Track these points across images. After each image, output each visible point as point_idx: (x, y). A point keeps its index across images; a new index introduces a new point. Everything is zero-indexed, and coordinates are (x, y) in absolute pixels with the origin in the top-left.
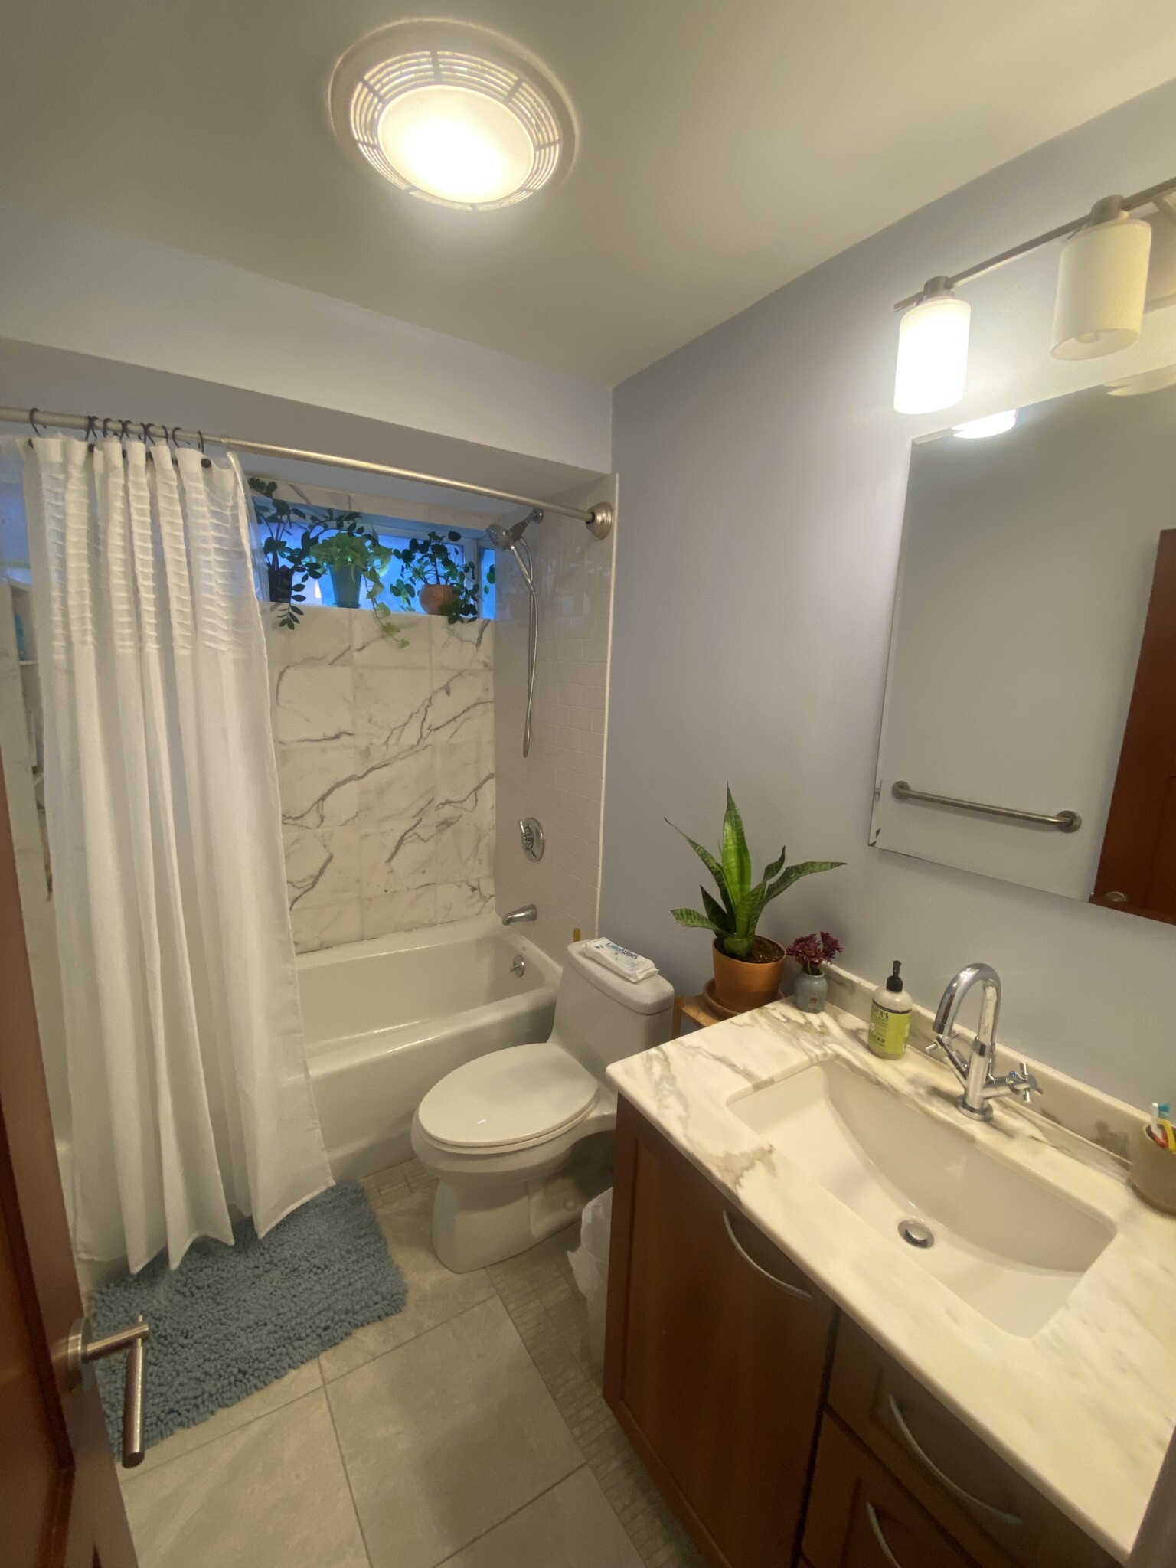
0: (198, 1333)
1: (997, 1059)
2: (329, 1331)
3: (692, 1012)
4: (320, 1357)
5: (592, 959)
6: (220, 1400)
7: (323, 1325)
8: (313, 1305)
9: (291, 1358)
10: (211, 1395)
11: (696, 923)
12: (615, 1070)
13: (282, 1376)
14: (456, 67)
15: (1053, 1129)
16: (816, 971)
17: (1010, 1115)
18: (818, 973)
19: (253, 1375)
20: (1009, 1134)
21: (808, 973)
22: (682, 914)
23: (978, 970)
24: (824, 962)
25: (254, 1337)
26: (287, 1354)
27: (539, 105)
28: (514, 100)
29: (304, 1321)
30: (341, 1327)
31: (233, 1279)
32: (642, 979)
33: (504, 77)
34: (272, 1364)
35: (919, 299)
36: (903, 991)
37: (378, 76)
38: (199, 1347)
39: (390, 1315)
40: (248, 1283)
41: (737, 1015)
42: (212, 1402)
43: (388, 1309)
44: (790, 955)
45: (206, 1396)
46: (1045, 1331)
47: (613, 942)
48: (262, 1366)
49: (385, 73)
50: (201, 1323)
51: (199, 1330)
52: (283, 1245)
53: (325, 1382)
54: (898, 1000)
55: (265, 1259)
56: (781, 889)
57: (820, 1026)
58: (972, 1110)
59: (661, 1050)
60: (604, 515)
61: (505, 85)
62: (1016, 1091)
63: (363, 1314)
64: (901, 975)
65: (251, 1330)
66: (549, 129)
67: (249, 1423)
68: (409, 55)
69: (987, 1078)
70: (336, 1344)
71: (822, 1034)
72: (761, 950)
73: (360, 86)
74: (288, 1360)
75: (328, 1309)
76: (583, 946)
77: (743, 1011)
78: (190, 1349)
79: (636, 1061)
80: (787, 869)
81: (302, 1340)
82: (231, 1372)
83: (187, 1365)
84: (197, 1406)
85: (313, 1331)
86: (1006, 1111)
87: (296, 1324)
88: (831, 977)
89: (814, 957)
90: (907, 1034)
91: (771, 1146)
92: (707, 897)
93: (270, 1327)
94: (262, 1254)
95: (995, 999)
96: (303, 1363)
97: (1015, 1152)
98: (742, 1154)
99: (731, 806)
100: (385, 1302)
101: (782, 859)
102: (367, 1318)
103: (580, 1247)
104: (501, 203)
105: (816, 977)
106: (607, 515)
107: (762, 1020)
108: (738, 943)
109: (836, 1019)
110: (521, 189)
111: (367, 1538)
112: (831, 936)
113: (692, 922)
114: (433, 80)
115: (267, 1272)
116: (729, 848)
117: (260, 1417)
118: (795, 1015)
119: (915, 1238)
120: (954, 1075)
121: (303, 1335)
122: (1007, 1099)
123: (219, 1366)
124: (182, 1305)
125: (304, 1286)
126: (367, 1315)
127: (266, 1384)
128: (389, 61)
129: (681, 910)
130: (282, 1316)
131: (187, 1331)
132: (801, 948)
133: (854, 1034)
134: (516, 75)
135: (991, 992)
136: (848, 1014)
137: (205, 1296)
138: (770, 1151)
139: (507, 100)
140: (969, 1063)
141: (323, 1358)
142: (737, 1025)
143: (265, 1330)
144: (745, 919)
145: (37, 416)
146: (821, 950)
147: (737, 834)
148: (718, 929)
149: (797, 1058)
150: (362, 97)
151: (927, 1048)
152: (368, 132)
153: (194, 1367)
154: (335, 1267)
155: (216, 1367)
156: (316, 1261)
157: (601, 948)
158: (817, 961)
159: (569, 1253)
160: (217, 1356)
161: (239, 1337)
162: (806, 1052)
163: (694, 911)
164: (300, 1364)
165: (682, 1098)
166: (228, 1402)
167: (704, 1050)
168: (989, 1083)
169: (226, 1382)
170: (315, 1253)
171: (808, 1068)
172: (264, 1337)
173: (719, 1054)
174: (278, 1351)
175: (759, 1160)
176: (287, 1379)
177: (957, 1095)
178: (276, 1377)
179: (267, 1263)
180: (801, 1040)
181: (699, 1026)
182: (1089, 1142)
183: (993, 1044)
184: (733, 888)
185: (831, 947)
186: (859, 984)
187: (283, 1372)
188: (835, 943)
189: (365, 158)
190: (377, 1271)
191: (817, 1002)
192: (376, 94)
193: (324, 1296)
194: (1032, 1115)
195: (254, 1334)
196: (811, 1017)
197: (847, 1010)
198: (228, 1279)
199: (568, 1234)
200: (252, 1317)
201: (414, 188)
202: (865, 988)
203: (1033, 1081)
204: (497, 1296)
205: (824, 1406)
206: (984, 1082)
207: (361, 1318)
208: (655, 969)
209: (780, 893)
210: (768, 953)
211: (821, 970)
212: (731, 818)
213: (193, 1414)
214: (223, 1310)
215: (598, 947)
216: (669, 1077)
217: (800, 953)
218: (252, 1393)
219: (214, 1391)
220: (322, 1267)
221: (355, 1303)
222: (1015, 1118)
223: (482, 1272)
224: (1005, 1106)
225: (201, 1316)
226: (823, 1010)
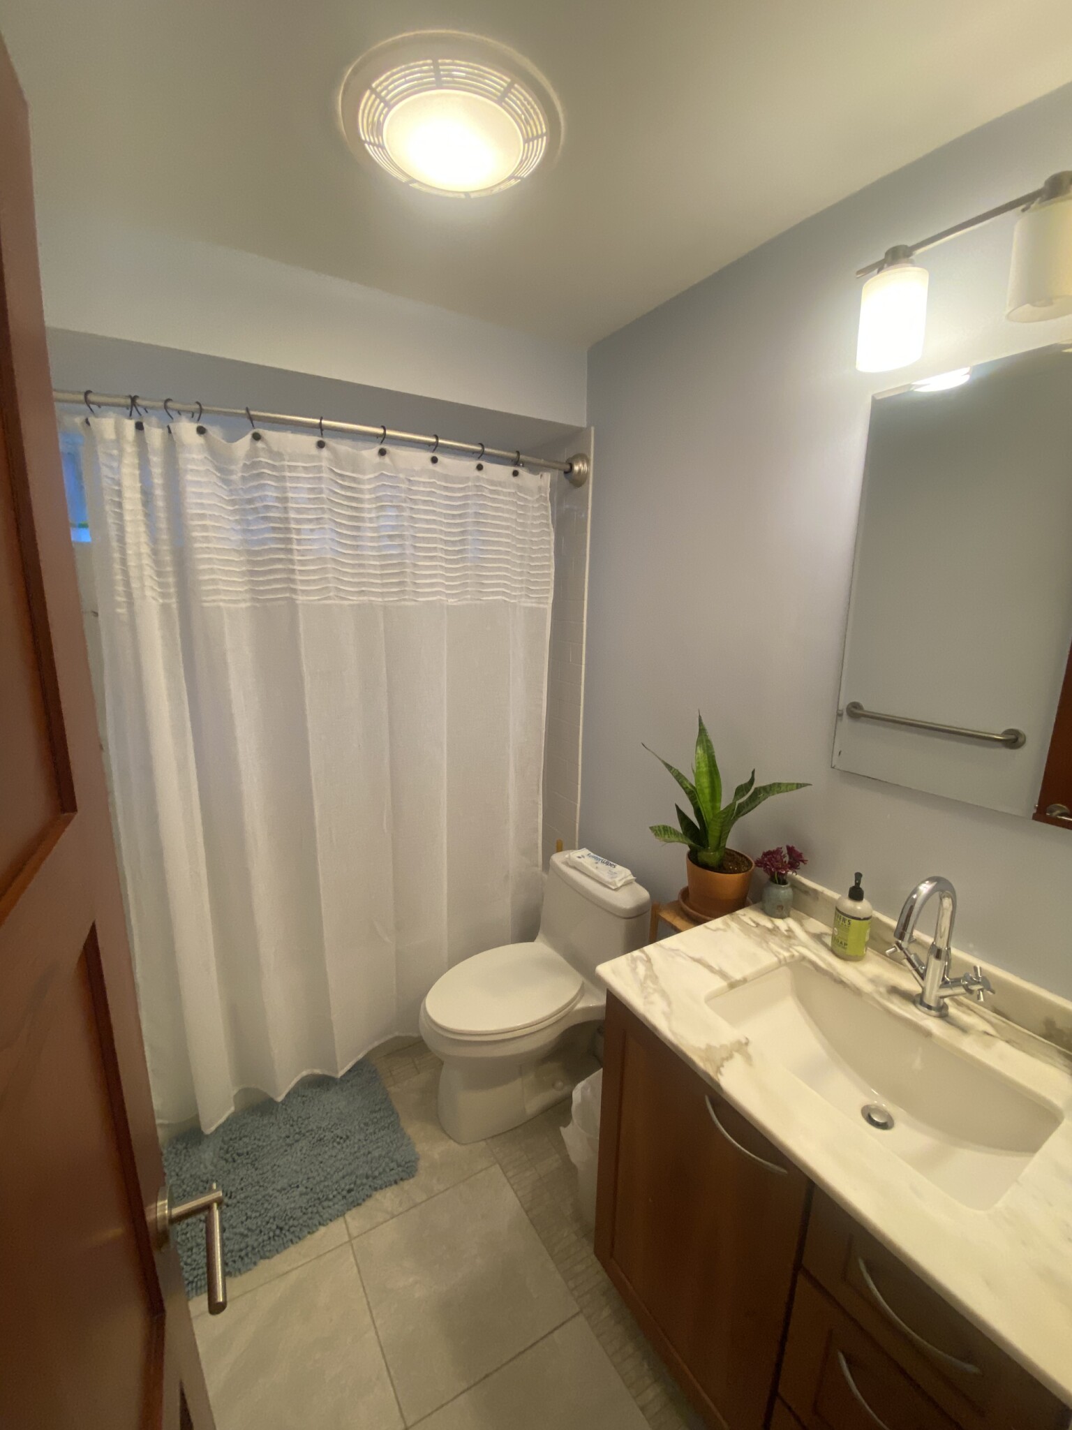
0: (240, 1194)
1: (953, 962)
2: (353, 1193)
3: (668, 916)
4: (346, 1215)
5: (575, 868)
6: (261, 1252)
7: (347, 1187)
8: (338, 1170)
9: (321, 1216)
10: (253, 1248)
11: (673, 838)
12: (604, 970)
13: (313, 1232)
14: (455, 73)
15: (1004, 1025)
16: (783, 881)
17: (964, 1012)
18: (785, 883)
19: (289, 1230)
20: (964, 1029)
21: (776, 883)
22: (660, 831)
23: (935, 883)
24: (790, 873)
25: (288, 1198)
26: (317, 1212)
27: (529, 103)
28: (507, 99)
29: (330, 1184)
30: (363, 1189)
31: (269, 1148)
32: (621, 886)
33: (497, 80)
34: (305, 1221)
35: (880, 266)
36: (864, 899)
37: (385, 84)
38: (242, 1206)
39: (405, 1179)
40: (282, 1150)
41: (710, 920)
42: (255, 1254)
43: (404, 1175)
44: (758, 866)
45: (249, 1249)
46: (1000, 1205)
47: (592, 852)
48: (296, 1223)
49: (391, 81)
50: (243, 1185)
51: (240, 1191)
52: (309, 1118)
53: (351, 1238)
54: (859, 908)
55: (295, 1130)
56: (749, 808)
57: (787, 931)
58: (929, 1007)
59: (644, 952)
60: (581, 465)
61: (499, 87)
62: (970, 992)
63: (381, 1179)
64: (862, 886)
65: (286, 1191)
66: (537, 123)
67: (287, 1273)
68: (412, 64)
69: (944, 979)
70: (359, 1204)
71: (789, 937)
72: (731, 862)
73: (368, 93)
74: (319, 1218)
75: (351, 1173)
76: (567, 856)
77: (716, 917)
78: (234, 1207)
79: (622, 961)
80: (756, 789)
81: (330, 1200)
82: (270, 1228)
83: (231, 1222)
84: (241, 1258)
85: (339, 1193)
86: (960, 1008)
87: (325, 1187)
88: (797, 886)
89: (780, 869)
90: (867, 938)
91: (747, 1039)
92: (681, 814)
93: (302, 1189)
94: (292, 1126)
95: (951, 908)
96: (331, 1220)
97: (969, 1046)
98: (722, 1046)
99: (702, 731)
100: (400, 1169)
101: (752, 781)
102: (385, 1182)
103: (571, 1124)
104: (492, 191)
105: (783, 886)
106: (583, 464)
107: (734, 925)
108: (711, 856)
109: (802, 925)
110: (510, 178)
111: (392, 1372)
112: (796, 849)
113: (669, 837)
114: (435, 85)
115: (297, 1141)
116: (701, 769)
117: (296, 1268)
118: (765, 922)
119: (878, 1120)
120: (912, 977)
121: (331, 1196)
122: (962, 998)
123: (259, 1223)
124: (225, 1169)
125: (329, 1154)
126: (385, 1179)
127: (300, 1239)
128: (395, 70)
129: (659, 826)
130: (311, 1180)
131: (231, 1193)
132: (769, 860)
133: (818, 937)
134: (510, 77)
135: (947, 902)
136: (811, 919)
137: (245, 1162)
138: (747, 1044)
139: (500, 101)
140: (927, 965)
141: (348, 1216)
142: (712, 930)
143: (297, 1193)
144: (717, 834)
145: (91, 397)
146: (787, 862)
147: (708, 757)
148: (692, 843)
149: (767, 959)
150: (370, 103)
151: (888, 951)
152: (375, 134)
153: (238, 1224)
154: (355, 1137)
155: (257, 1223)
156: (339, 1132)
157: (582, 858)
158: (784, 872)
159: (562, 1129)
160: (258, 1214)
161: (276, 1197)
162: (776, 954)
163: (670, 827)
164: (328, 1221)
165: (664, 995)
166: (267, 1254)
167: (683, 952)
168: (945, 984)
169: (266, 1237)
170: (337, 1125)
171: (777, 968)
172: (297, 1198)
173: (697, 956)
174: (310, 1210)
175: (737, 1051)
176: (318, 1235)
177: (914, 994)
178: (309, 1233)
179: (296, 1133)
180: (770, 943)
181: (677, 931)
182: (1038, 1037)
183: (949, 949)
184: (706, 807)
185: (796, 859)
186: (822, 893)
187: (314, 1229)
188: (800, 855)
189: (370, 156)
190: (391, 1142)
191: (784, 909)
192: (383, 100)
193: (347, 1162)
194: (985, 1012)
195: (288, 1195)
196: (779, 922)
197: (810, 915)
198: (263, 1147)
199: (560, 1111)
200: (286, 1181)
201: (415, 181)
202: (828, 897)
203: (986, 983)
204: (498, 1166)
205: (798, 1267)
206: (941, 983)
207: (379, 1182)
208: (632, 877)
209: (749, 811)
210: (738, 864)
211: (787, 880)
212: (703, 743)
213: (239, 1264)
214: (260, 1174)
215: (579, 857)
216: (652, 976)
217: (768, 865)
218: (288, 1247)
219: (256, 1244)
220: (344, 1137)
221: (374, 1169)
222: (969, 1015)
223: (483, 1144)
224: (959, 1004)
225: (242, 1179)
226: (789, 916)
